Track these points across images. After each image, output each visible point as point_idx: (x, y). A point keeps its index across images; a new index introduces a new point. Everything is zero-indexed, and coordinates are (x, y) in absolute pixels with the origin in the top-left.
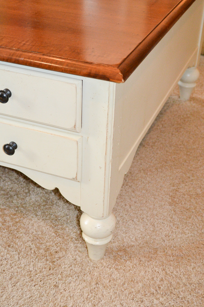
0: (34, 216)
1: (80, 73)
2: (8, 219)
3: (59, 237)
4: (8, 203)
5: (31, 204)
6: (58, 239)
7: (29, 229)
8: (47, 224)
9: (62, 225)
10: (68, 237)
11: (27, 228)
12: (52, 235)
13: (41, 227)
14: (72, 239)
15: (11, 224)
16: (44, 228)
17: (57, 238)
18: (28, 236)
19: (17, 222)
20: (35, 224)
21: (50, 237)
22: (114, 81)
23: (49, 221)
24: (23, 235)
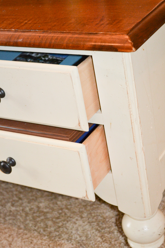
0: (79, 219)
1: (83, 47)
2: (50, 223)
3: (106, 242)
4: (51, 205)
5: (77, 205)
6: (104, 245)
7: (72, 234)
8: (93, 227)
9: (109, 228)
10: (116, 242)
11: (70, 233)
12: (97, 240)
13: (86, 231)
14: (120, 243)
15: (52, 229)
16: (89, 232)
17: (103, 243)
18: (70, 243)
19: (59, 227)
20: (79, 228)
21: (96, 243)
22: (123, 50)
23: (95, 224)
24: (65, 242)
